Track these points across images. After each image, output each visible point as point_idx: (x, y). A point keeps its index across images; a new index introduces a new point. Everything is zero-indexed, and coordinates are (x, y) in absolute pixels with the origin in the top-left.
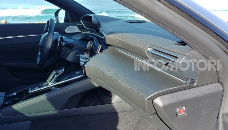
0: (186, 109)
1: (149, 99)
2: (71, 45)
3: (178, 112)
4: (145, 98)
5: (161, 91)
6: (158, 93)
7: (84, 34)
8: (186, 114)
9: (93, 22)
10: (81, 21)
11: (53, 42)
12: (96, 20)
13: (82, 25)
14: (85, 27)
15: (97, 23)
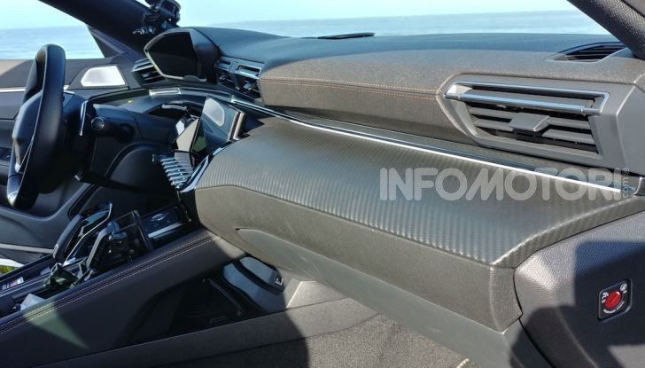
0: (628, 289)
1: (503, 265)
2: (125, 128)
3: (604, 306)
4: (487, 264)
5: (545, 231)
6: (536, 240)
7: (158, 98)
8: (628, 309)
9: (197, 46)
10: (148, 55)
11: (62, 123)
12: (205, 41)
13: (153, 69)
14: (160, 73)
15: (211, 48)
